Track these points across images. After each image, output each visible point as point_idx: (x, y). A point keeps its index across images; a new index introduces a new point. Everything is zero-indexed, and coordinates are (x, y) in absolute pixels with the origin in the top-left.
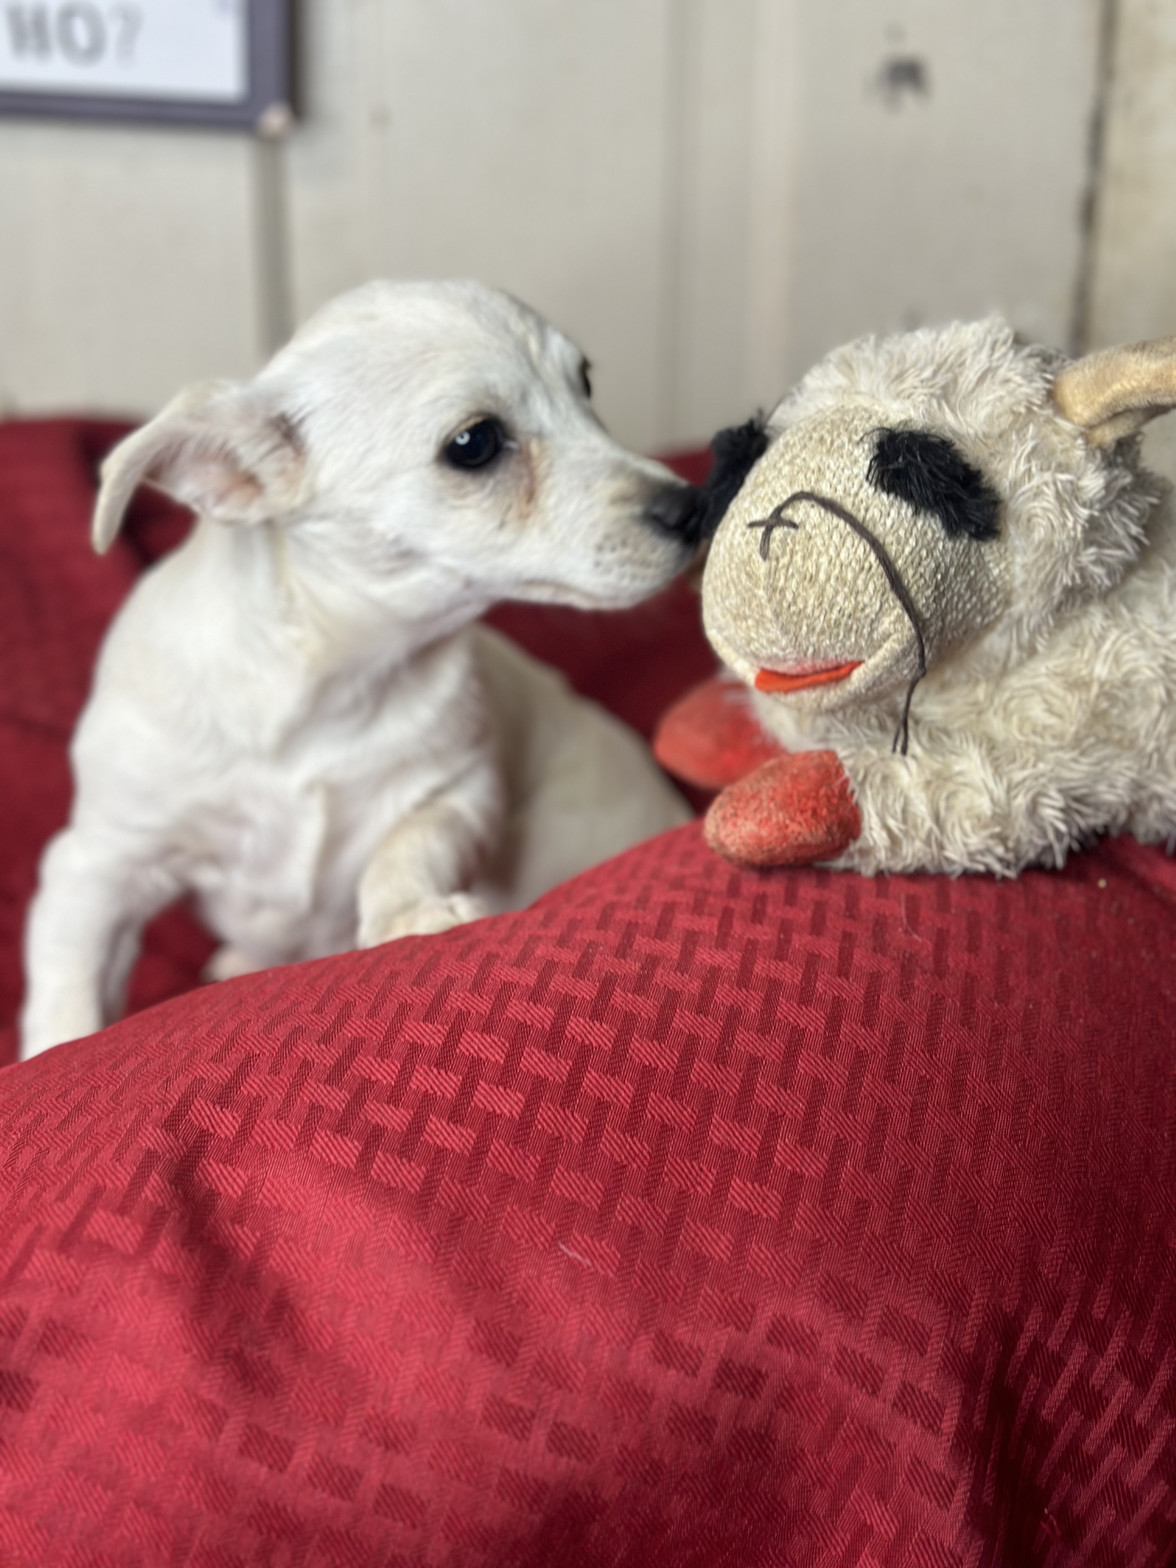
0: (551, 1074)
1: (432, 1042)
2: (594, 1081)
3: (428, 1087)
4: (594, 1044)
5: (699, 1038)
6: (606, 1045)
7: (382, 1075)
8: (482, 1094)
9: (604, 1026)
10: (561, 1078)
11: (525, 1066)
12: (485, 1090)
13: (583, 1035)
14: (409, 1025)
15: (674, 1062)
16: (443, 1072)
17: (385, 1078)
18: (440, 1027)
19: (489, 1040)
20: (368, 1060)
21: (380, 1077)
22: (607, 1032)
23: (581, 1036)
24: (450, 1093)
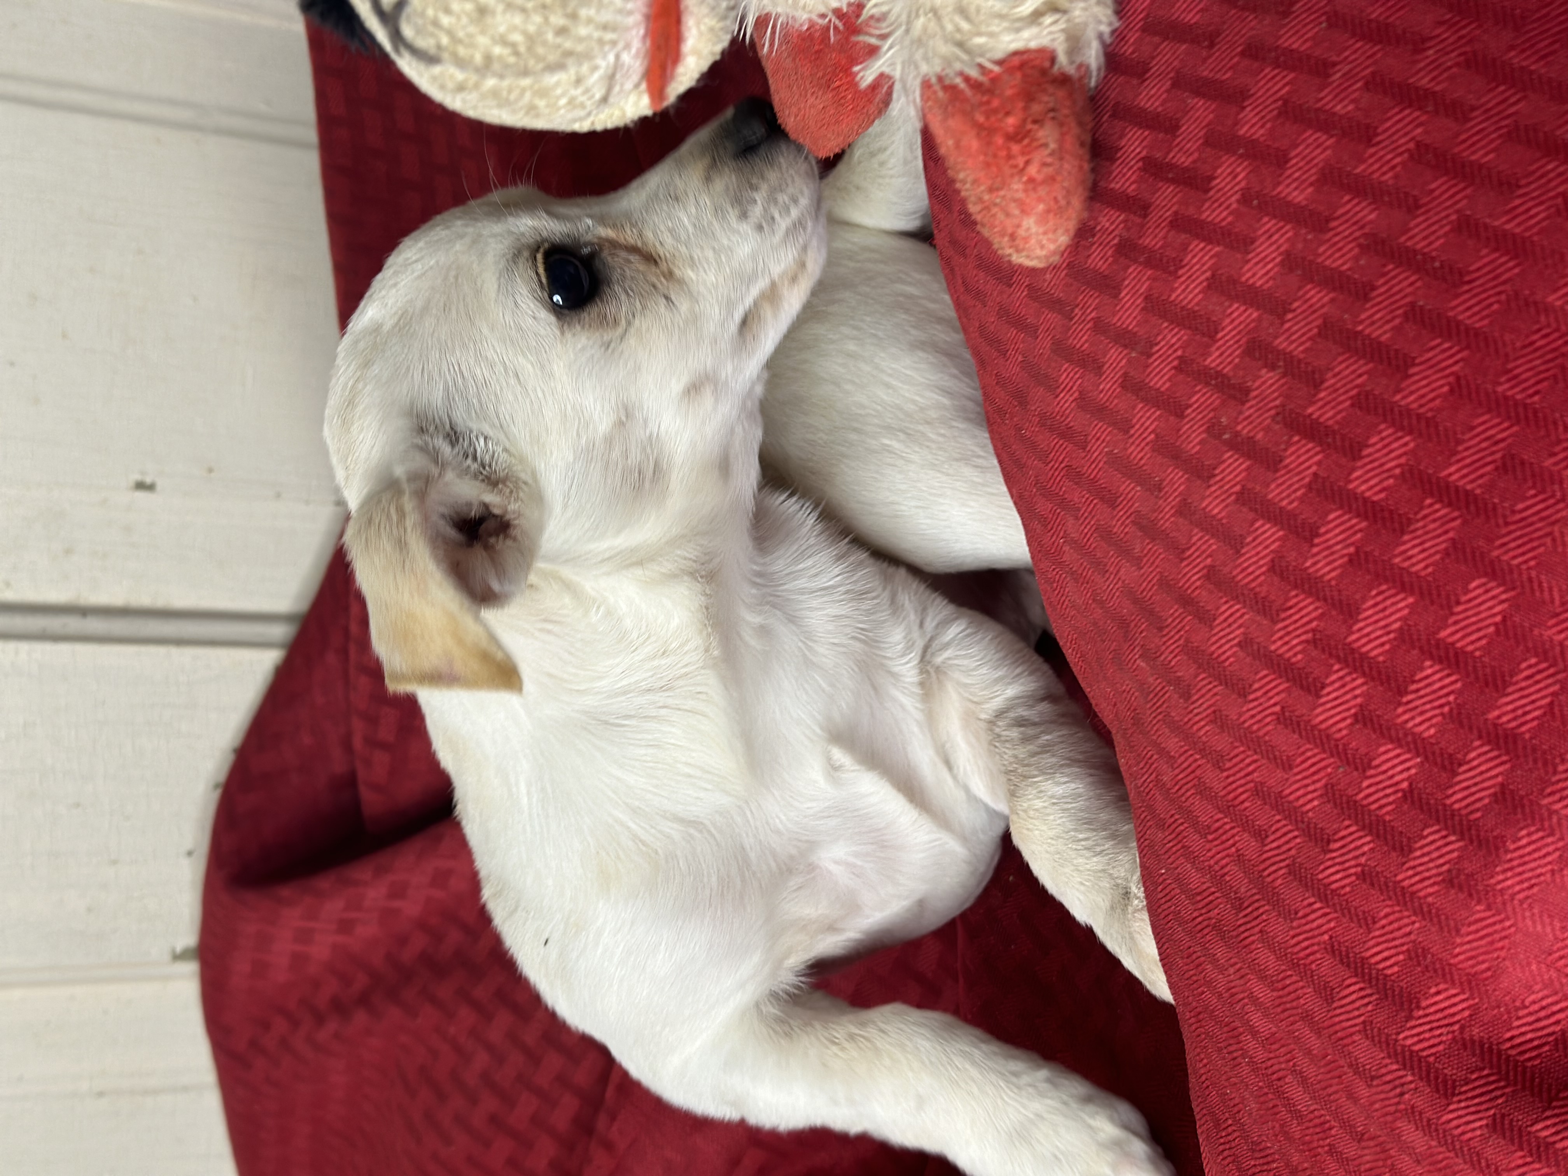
0: (1446, 532)
1: (1358, 692)
2: (1465, 471)
3: (1437, 711)
4: (1403, 460)
5: (1412, 304)
6: (1406, 444)
7: (1402, 772)
8: (1464, 637)
9: (1373, 440)
10: (1453, 519)
11: (1426, 567)
12: (1457, 632)
13: (1385, 475)
14: (1321, 718)
15: (1450, 348)
16: (1414, 687)
17: (1408, 769)
18: (1334, 677)
19: (1370, 612)
20: (1369, 787)
21: (1405, 775)
22: (1382, 439)
23: (1387, 478)
24: (1453, 682)
